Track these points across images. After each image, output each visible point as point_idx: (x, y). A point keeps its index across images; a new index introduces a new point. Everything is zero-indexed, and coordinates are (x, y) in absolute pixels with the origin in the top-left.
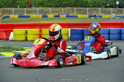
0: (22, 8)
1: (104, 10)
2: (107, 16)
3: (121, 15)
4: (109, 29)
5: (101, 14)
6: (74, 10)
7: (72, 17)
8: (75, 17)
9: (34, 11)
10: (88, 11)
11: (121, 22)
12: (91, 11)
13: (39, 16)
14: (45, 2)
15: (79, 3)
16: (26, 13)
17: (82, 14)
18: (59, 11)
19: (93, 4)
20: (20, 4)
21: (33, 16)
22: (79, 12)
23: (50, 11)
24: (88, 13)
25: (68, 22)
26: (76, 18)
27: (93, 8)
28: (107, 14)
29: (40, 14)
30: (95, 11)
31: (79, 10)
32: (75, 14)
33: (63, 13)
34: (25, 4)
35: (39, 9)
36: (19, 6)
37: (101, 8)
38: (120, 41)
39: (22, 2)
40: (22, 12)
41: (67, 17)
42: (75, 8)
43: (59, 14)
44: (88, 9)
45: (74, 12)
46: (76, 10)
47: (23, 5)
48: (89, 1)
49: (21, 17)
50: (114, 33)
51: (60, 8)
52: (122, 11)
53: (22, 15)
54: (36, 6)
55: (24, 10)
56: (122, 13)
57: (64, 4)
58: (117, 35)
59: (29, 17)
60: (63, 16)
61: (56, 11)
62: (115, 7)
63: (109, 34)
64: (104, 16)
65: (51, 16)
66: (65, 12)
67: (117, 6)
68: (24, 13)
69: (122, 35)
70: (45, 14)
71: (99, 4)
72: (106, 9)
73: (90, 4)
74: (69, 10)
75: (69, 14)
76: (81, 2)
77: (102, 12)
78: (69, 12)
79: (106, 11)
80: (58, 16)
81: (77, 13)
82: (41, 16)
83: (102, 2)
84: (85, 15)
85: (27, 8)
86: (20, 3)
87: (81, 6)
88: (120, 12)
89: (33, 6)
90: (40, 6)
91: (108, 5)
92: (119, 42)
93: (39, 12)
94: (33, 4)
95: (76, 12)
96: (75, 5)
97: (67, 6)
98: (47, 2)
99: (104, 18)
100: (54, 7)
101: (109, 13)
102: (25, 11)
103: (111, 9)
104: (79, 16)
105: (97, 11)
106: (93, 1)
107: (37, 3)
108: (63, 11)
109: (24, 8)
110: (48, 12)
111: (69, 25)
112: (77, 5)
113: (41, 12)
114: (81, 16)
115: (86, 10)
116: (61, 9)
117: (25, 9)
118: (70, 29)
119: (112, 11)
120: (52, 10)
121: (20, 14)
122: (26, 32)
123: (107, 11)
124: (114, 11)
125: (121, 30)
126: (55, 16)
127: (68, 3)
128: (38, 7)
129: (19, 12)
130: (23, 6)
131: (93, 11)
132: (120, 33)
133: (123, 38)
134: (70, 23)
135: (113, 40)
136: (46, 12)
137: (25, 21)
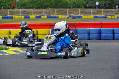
0: (5, 10)
1: (83, 10)
2: (86, 17)
3: (100, 15)
4: (89, 29)
5: (81, 15)
6: (55, 11)
7: (53, 17)
8: (56, 17)
9: (16, 12)
10: (68, 12)
11: (100, 22)
12: (71, 12)
13: (21, 17)
14: (27, 3)
15: (60, 4)
16: (10, 14)
17: (62, 14)
18: (41, 12)
19: (73, 5)
20: (4, 6)
21: (16, 17)
22: (60, 13)
23: (32, 12)
24: (68, 14)
25: (49, 23)
26: (57, 19)
27: (73, 9)
28: (86, 14)
29: (22, 15)
30: (75, 12)
31: (60, 11)
32: (56, 15)
33: (44, 14)
34: (9, 5)
35: (21, 10)
36: (2, 8)
37: (81, 9)
38: (100, 40)
39: (6, 4)
40: (6, 13)
41: (48, 17)
42: (56, 9)
43: (40, 14)
44: (68, 9)
45: (54, 13)
46: (57, 11)
47: (6, 6)
48: (69, 2)
49: (5, 18)
50: (94, 33)
51: (41, 9)
52: (102, 11)
53: (6, 16)
54: (19, 7)
55: (7, 11)
56: (102, 13)
57: (45, 6)
58: (97, 35)
59: (12, 17)
60: (44, 17)
61: (37, 12)
62: (95, 8)
63: (89, 33)
64: (83, 17)
65: (32, 17)
66: (46, 13)
67: (96, 7)
68: (8, 15)
69: (102, 35)
70: (27, 15)
71: (79, 5)
72: (86, 9)
73: (70, 5)
74: (50, 11)
75: (50, 15)
76: (61, 4)
77: (82, 13)
78: (50, 12)
79: (85, 12)
80: (40, 17)
81: (58, 14)
82: (23, 17)
83: (82, 3)
84: (65, 16)
85: (10, 9)
86: (3, 4)
87: (62, 7)
88: (99, 12)
89: (16, 8)
90: (23, 7)
91: (88, 6)
92: (98, 42)
93: (21, 13)
94: (16, 6)
95: (57, 12)
96: (56, 7)
97: (48, 7)
98: (30, 4)
99: (84, 19)
100: (36, 8)
101: (89, 13)
102: (9, 13)
103: (91, 9)
104: (60, 16)
105: (77, 12)
106: (74, 2)
107: (19, 5)
108: (44, 12)
109: (7, 10)
110: (30, 13)
111: (50, 26)
112: (58, 6)
113: (23, 13)
114: (61, 17)
115: (67, 11)
116: (43, 10)
117: (9, 10)
118: (51, 29)
119: (91, 12)
120: (34, 11)
121: (4, 15)
122: (10, 32)
123: (87, 12)
124: (94, 12)
125: (100, 30)
126: (36, 17)
127: (48, 4)
128: (20, 8)
129: (3, 13)
130: (7, 8)
131: (73, 12)
132: (100, 33)
133: (102, 38)
134: (51, 24)
135: (93, 40)
136: (28, 13)
137: (8, 22)
